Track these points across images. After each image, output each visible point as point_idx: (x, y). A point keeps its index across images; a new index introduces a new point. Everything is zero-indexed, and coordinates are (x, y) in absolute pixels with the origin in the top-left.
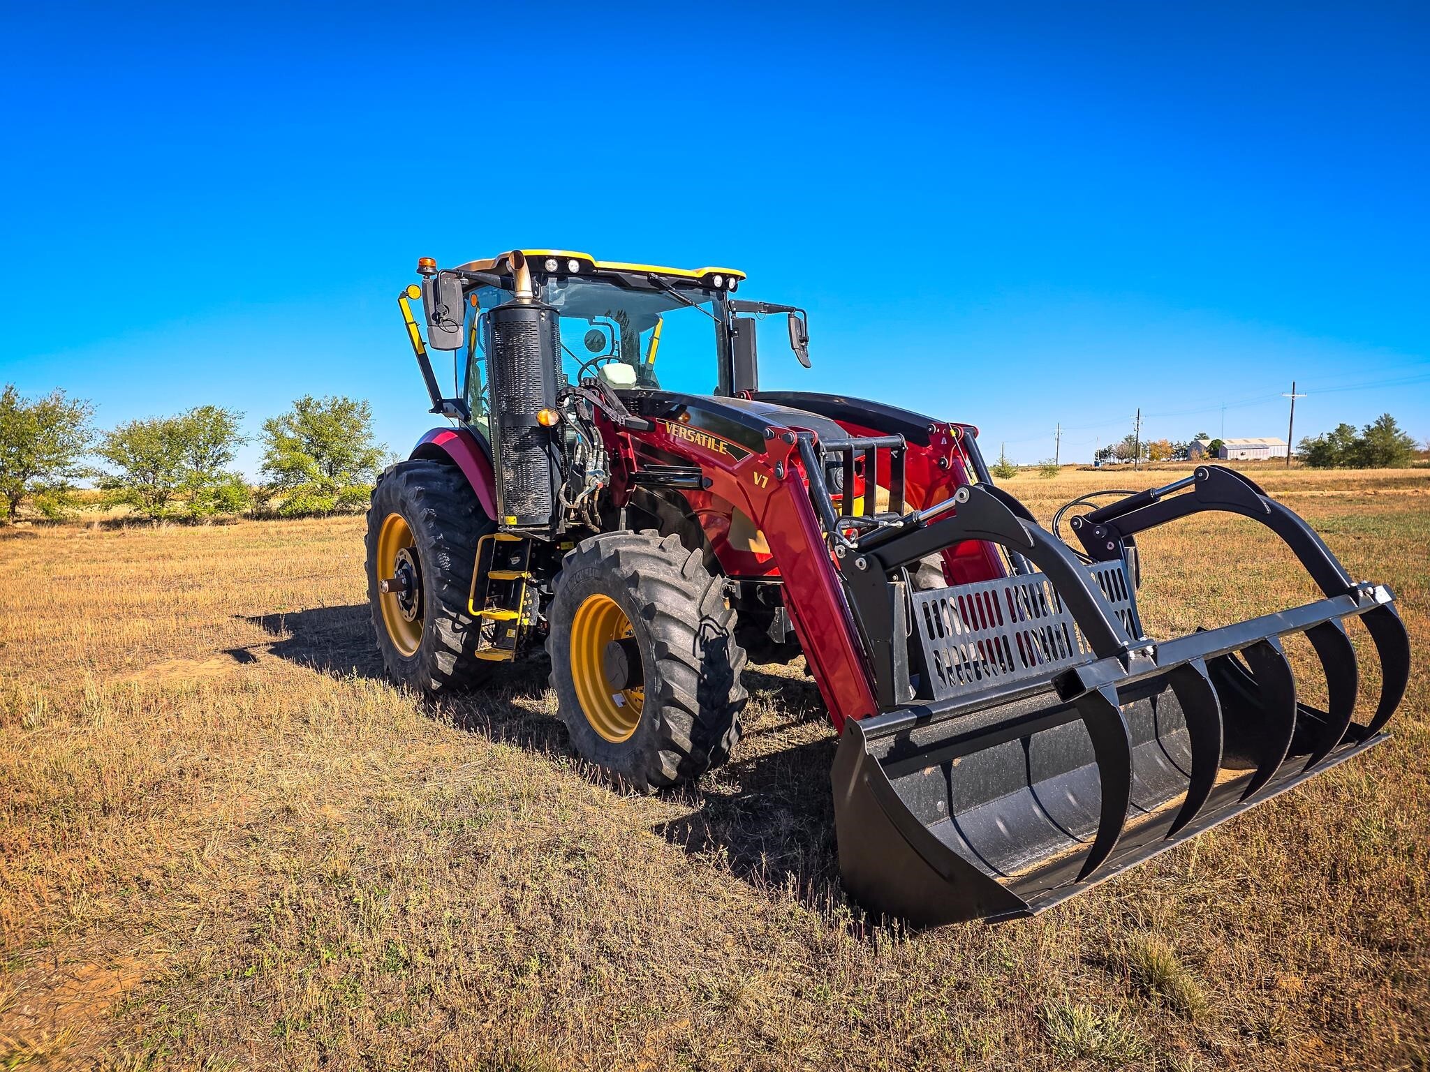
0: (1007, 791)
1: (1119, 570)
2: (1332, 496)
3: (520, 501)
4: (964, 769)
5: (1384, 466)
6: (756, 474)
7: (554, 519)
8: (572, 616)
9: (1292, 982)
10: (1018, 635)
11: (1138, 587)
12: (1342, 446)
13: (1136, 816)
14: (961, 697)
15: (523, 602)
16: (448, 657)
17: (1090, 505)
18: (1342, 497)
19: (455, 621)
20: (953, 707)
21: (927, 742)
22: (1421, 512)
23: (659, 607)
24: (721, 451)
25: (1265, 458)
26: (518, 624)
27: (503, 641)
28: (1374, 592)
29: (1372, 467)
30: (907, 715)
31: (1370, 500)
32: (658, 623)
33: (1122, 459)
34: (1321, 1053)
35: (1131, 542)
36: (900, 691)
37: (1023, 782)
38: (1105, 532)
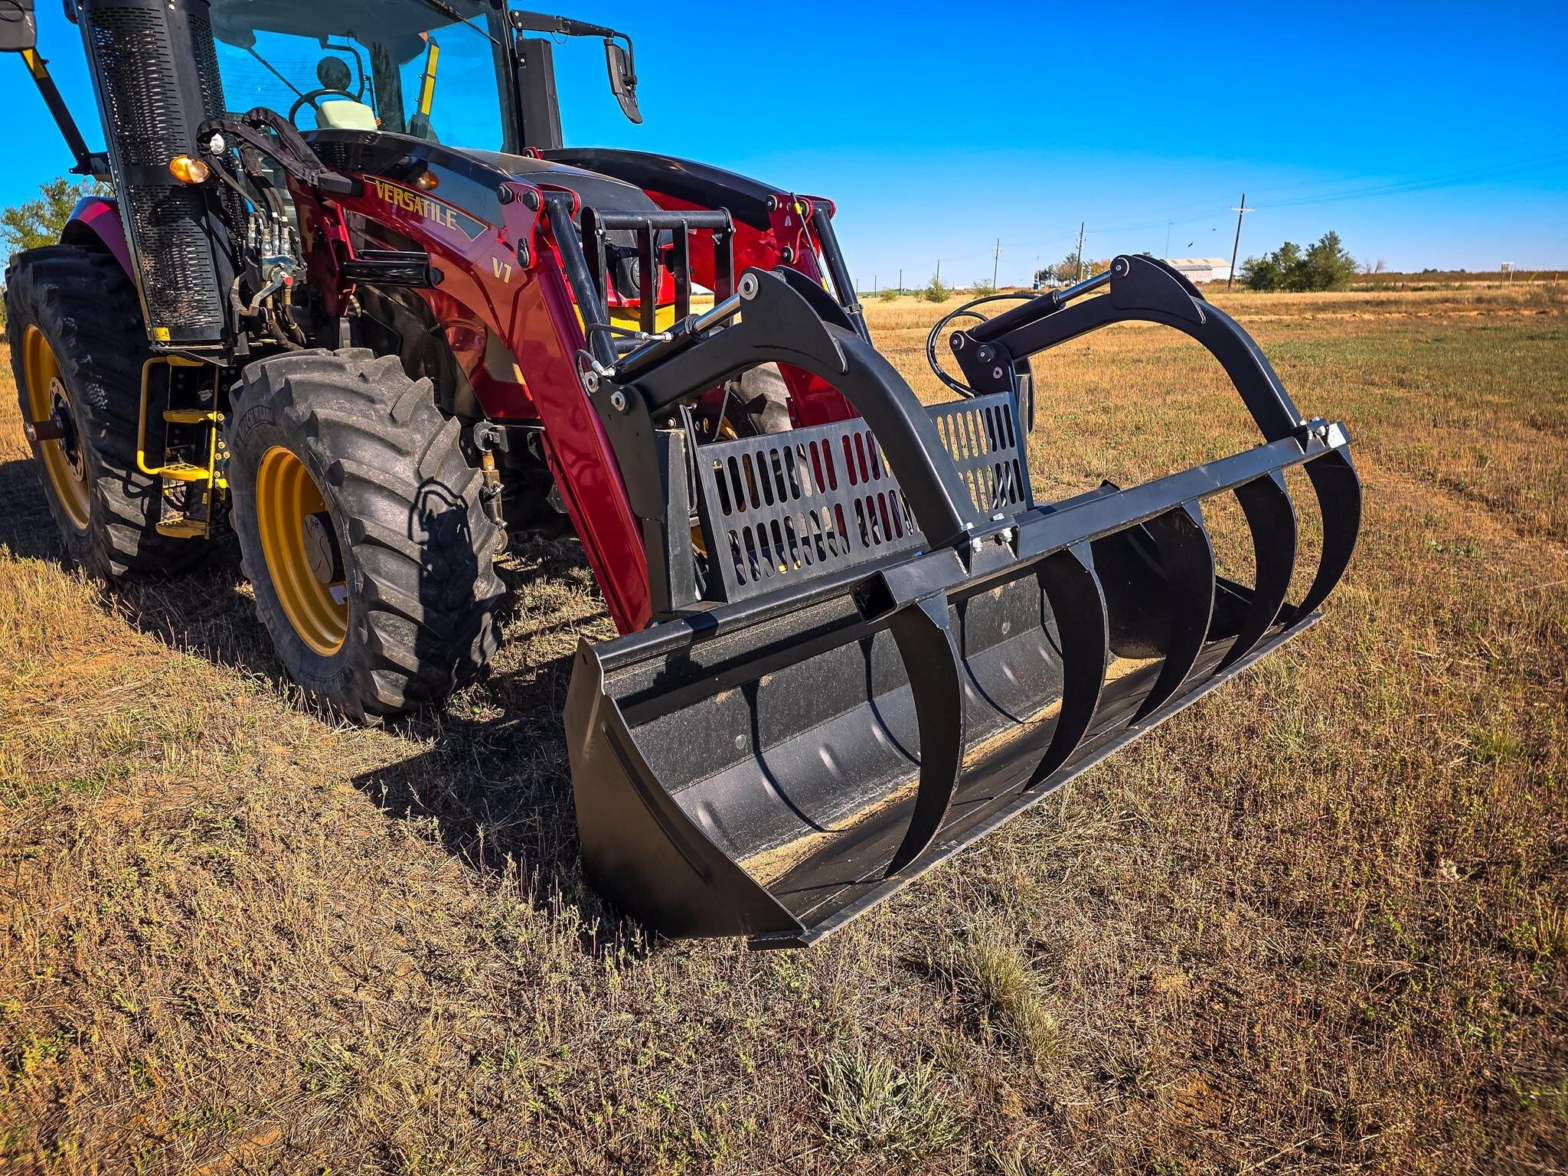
0: (838, 711)
1: (1006, 407)
2: (1271, 321)
3: (171, 304)
4: (777, 688)
5: (1324, 290)
6: (495, 260)
7: (228, 333)
8: (253, 477)
9: (1173, 982)
10: (858, 503)
11: (1030, 430)
12: (1285, 268)
13: (1006, 729)
14: (768, 594)
15: (213, 456)
16: (128, 532)
17: (977, 316)
18: (1280, 321)
19: (127, 481)
20: (751, 612)
21: (716, 660)
22: (1358, 338)
23: (349, 466)
24: (449, 225)
25: (1208, 281)
26: (210, 486)
27: (199, 509)
28: (1327, 431)
29: (1311, 290)
30: (678, 628)
31: (1308, 326)
32: (351, 490)
33: (1062, 281)
34: (1202, 1104)
35: (1025, 368)
36: (680, 591)
37: (861, 696)
38: (992, 353)
